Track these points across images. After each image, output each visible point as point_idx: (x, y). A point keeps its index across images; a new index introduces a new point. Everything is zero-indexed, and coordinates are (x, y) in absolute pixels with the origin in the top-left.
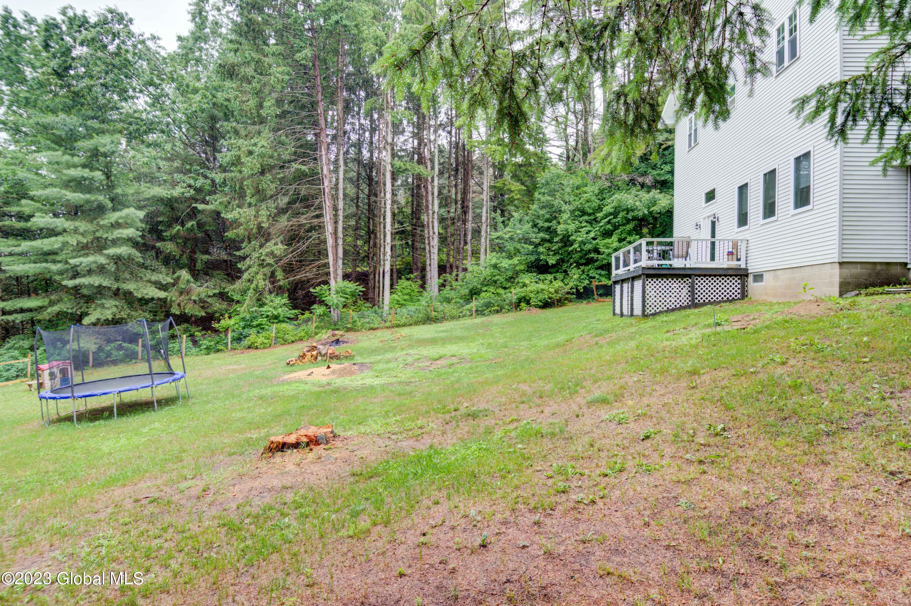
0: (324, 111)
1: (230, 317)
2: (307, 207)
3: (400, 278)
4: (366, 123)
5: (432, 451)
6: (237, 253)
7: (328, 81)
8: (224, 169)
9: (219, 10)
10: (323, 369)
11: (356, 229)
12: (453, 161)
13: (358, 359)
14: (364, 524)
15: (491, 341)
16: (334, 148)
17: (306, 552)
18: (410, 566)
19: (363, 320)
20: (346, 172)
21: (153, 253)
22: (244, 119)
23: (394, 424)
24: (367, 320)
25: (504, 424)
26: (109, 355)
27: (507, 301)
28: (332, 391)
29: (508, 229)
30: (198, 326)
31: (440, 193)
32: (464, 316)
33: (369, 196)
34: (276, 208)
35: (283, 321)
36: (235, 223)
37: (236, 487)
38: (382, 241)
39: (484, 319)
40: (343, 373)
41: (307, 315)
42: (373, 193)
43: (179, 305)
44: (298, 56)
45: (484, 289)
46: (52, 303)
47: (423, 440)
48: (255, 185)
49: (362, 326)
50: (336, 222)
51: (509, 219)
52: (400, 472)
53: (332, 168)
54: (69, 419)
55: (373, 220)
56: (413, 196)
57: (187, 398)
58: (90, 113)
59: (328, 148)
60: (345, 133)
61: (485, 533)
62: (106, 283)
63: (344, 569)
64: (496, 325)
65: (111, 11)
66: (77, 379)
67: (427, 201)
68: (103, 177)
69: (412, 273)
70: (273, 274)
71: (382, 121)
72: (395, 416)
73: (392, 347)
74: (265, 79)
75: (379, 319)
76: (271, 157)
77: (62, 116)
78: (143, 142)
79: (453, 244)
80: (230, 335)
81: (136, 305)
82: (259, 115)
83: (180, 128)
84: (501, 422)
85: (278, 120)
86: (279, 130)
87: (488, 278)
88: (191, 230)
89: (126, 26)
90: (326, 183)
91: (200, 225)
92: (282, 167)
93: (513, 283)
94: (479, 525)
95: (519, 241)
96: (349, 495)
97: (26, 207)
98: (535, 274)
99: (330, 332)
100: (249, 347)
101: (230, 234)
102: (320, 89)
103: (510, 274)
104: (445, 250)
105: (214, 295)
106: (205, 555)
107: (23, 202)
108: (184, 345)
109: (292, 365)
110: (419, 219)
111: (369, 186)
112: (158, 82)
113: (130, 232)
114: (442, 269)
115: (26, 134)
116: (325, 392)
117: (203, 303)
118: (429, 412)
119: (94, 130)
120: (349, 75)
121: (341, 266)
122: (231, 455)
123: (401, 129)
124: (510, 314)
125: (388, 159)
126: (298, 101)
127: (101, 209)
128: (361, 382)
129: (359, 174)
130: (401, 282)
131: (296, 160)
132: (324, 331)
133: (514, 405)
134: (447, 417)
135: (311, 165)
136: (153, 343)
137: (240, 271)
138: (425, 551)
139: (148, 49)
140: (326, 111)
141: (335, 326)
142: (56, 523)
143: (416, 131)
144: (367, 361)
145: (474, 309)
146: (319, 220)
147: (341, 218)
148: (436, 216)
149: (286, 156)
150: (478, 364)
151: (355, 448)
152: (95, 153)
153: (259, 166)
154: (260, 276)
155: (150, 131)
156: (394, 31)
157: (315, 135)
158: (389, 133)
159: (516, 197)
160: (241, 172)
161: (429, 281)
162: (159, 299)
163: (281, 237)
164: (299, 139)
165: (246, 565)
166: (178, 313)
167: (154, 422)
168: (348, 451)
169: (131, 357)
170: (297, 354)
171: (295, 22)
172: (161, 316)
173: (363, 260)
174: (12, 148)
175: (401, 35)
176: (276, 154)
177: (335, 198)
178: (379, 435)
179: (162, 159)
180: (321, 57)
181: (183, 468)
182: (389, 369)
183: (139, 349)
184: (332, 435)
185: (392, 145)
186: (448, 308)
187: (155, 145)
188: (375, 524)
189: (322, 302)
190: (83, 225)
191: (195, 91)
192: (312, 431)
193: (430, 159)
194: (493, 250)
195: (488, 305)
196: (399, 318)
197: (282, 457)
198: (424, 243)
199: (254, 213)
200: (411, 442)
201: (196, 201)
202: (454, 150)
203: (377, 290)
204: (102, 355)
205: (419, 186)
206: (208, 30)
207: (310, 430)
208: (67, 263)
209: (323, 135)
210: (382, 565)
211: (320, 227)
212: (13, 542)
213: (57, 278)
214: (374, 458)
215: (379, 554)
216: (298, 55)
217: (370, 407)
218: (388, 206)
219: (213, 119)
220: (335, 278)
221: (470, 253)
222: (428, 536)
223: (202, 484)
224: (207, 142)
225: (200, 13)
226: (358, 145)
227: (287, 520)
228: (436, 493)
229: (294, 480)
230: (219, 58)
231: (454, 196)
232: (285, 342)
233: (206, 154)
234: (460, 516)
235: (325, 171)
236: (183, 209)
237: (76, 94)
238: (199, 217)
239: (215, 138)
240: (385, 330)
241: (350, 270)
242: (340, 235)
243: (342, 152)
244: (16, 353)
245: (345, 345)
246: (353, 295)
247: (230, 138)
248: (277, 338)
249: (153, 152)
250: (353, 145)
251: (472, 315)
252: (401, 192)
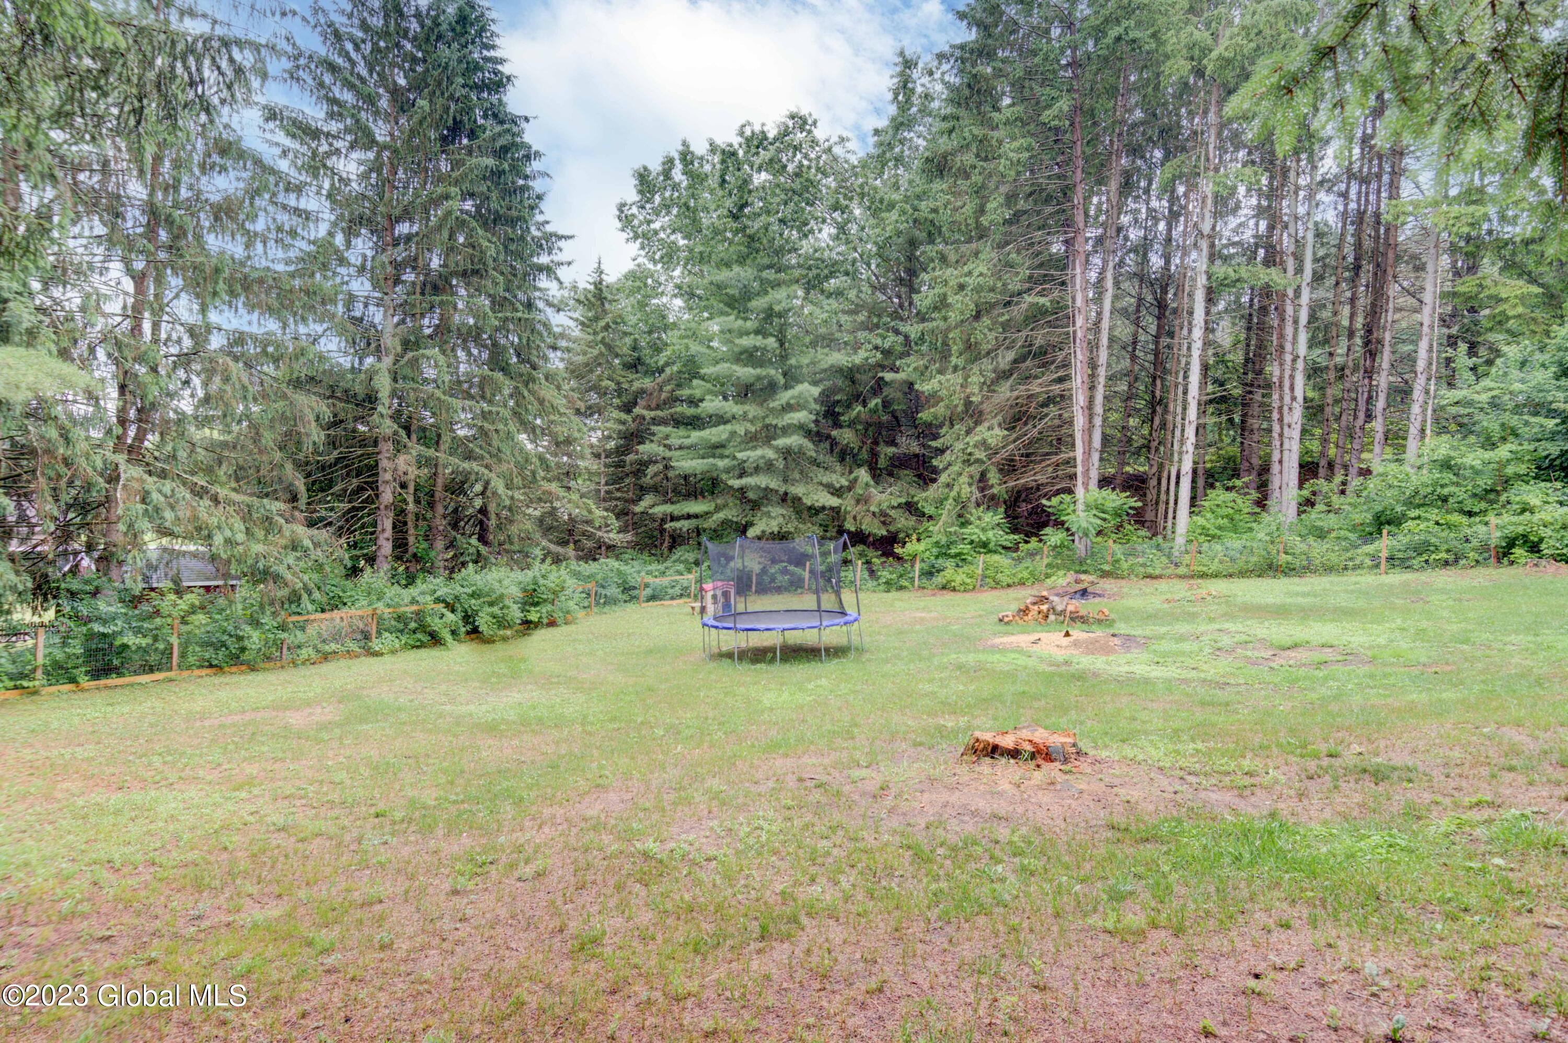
0: (1085, 199)
1: (919, 540)
2: (1044, 365)
3: (1212, 486)
4: (1161, 205)
5: (1275, 824)
6: (933, 444)
7: (1095, 146)
8: (922, 318)
9: (931, 73)
10: (1057, 637)
11: (1128, 399)
12: (1349, 250)
13: (1122, 628)
14: (1134, 919)
15: (1424, 624)
16: (1097, 260)
17: (1031, 931)
18: (1225, 1024)
19: (1132, 560)
20: (1116, 297)
21: (827, 445)
22: (957, 236)
23: (1192, 756)
24: (1141, 560)
25: (1457, 806)
26: (773, 580)
27: (1475, 543)
28: (1073, 676)
29: (1486, 382)
30: (877, 549)
31: (1313, 318)
32: (1355, 568)
33: (1157, 337)
34: (994, 371)
35: (995, 552)
36: (934, 398)
37: (926, 795)
38: (1179, 418)
39: (1409, 576)
40: (1092, 648)
41: (1034, 543)
42: (1165, 331)
43: (855, 518)
44: (1047, 115)
45: (1413, 513)
46: (718, 509)
47: (1253, 799)
48: (965, 337)
49: (1131, 570)
50: (1092, 388)
51: (1490, 363)
52: (1205, 847)
53: (1091, 295)
54: (729, 655)
55: (1163, 380)
56: (1249, 329)
57: (860, 650)
58: (766, 261)
59: (1087, 261)
60: (1119, 230)
61: (1400, 1016)
62: (773, 485)
63: (1098, 983)
64: (1443, 591)
65: (792, 117)
66: (741, 608)
67: (1281, 336)
68: (776, 345)
69: (1238, 476)
70: (983, 476)
71: (1192, 196)
72: (1193, 740)
73: (1189, 614)
74: (991, 166)
75: (1164, 559)
76: (992, 290)
77: (736, 268)
78: (823, 291)
79: (1338, 419)
80: (918, 566)
81: (805, 515)
82: (978, 225)
83: (869, 265)
84: (1447, 801)
85: (1007, 228)
86: (1007, 243)
87: (1423, 492)
88: (874, 411)
89: (810, 132)
90: (1079, 322)
91: (886, 404)
92: (1008, 304)
93: (1491, 502)
94: (1384, 995)
95: (1517, 409)
96: (1104, 859)
97: (697, 388)
98: (1558, 485)
99: (1071, 576)
100: (944, 588)
101: (925, 416)
102: (1080, 162)
103: (1484, 482)
104: (1318, 431)
105: (900, 506)
106: (884, 883)
107: (695, 382)
108: (859, 574)
109: (1007, 623)
110: (1260, 372)
111: (1159, 318)
112: (845, 202)
113: (801, 416)
114: (1308, 470)
115: (700, 298)
116: (1061, 675)
117: (884, 517)
118: (1268, 748)
119: (769, 282)
120: (1134, 125)
121: (1097, 464)
122: (916, 744)
123: (1231, 204)
124: (1481, 571)
125: (1202, 265)
126: (1042, 190)
127: (771, 388)
128: (1126, 668)
129: (1140, 300)
130: (1212, 493)
131: (1030, 289)
132: (1061, 573)
133: (1484, 771)
134: (1312, 765)
135: (1056, 293)
136: (823, 568)
137: (935, 471)
138: (1256, 1006)
139: (835, 159)
140: (1087, 199)
141: (1080, 565)
142: (715, 784)
143: (1265, 203)
144: (1138, 632)
145: (1384, 554)
146: (1062, 386)
147: (1102, 380)
148: (1300, 365)
149: (1015, 286)
150: (1388, 670)
151: (1116, 781)
152: (769, 314)
153: (972, 306)
154: (964, 479)
155: (832, 274)
156: (1230, 23)
157: (1066, 242)
158: (1208, 215)
159: (1511, 313)
160: (945, 319)
161: (1276, 494)
162: (832, 509)
163: (999, 418)
164: (1039, 253)
165: (939, 918)
166: (853, 529)
167: (820, 677)
168: (1102, 784)
169: (796, 585)
170: (1014, 607)
171: (1046, 59)
172: (832, 532)
173: (1137, 453)
174: (686, 316)
175: (1243, 28)
176: (999, 284)
177: (1093, 346)
178: (1160, 769)
179: (844, 312)
180: (1086, 108)
181: (855, 748)
182: (1183, 654)
183: (806, 575)
184: (1074, 750)
185: (1212, 236)
186: (1318, 550)
187: (838, 293)
188: (1154, 926)
189: (1060, 524)
190: (752, 410)
191: (891, 206)
192: (1040, 736)
193: (1293, 254)
194: (1442, 430)
195: (1423, 548)
196: (1205, 561)
197: (993, 766)
198: (1269, 419)
199: (960, 381)
200: (1228, 797)
201: (883, 367)
202: (1351, 229)
203: (1162, 507)
204: (767, 579)
205: (1264, 310)
206: (914, 110)
207: (1037, 734)
208: (734, 458)
209: (1080, 239)
210: (1168, 1002)
211: (1063, 399)
212: (673, 796)
213: (724, 477)
214: (1151, 808)
215: (1162, 980)
216: (1047, 112)
217: (1143, 716)
218: (1196, 353)
219: (913, 243)
220: (1086, 485)
221: (1379, 436)
222: (1266, 982)
223: (879, 779)
224: (901, 279)
225: (905, 87)
226: (1143, 249)
227: (999, 868)
228: (1285, 906)
229: (1011, 809)
230: (926, 149)
231: (1346, 323)
232: (997, 585)
233: (899, 297)
234: (1339, 965)
235: (1079, 302)
236: (866, 381)
237: (752, 238)
238: (886, 391)
239: (912, 273)
240: (1175, 581)
241: (1112, 471)
242: (1099, 409)
243: (1111, 264)
244: (681, 567)
245: (1097, 600)
246: (1117, 515)
247: (934, 269)
248: (985, 577)
249: (833, 304)
250: (1134, 250)
251: (1377, 566)
252: (1225, 323)
